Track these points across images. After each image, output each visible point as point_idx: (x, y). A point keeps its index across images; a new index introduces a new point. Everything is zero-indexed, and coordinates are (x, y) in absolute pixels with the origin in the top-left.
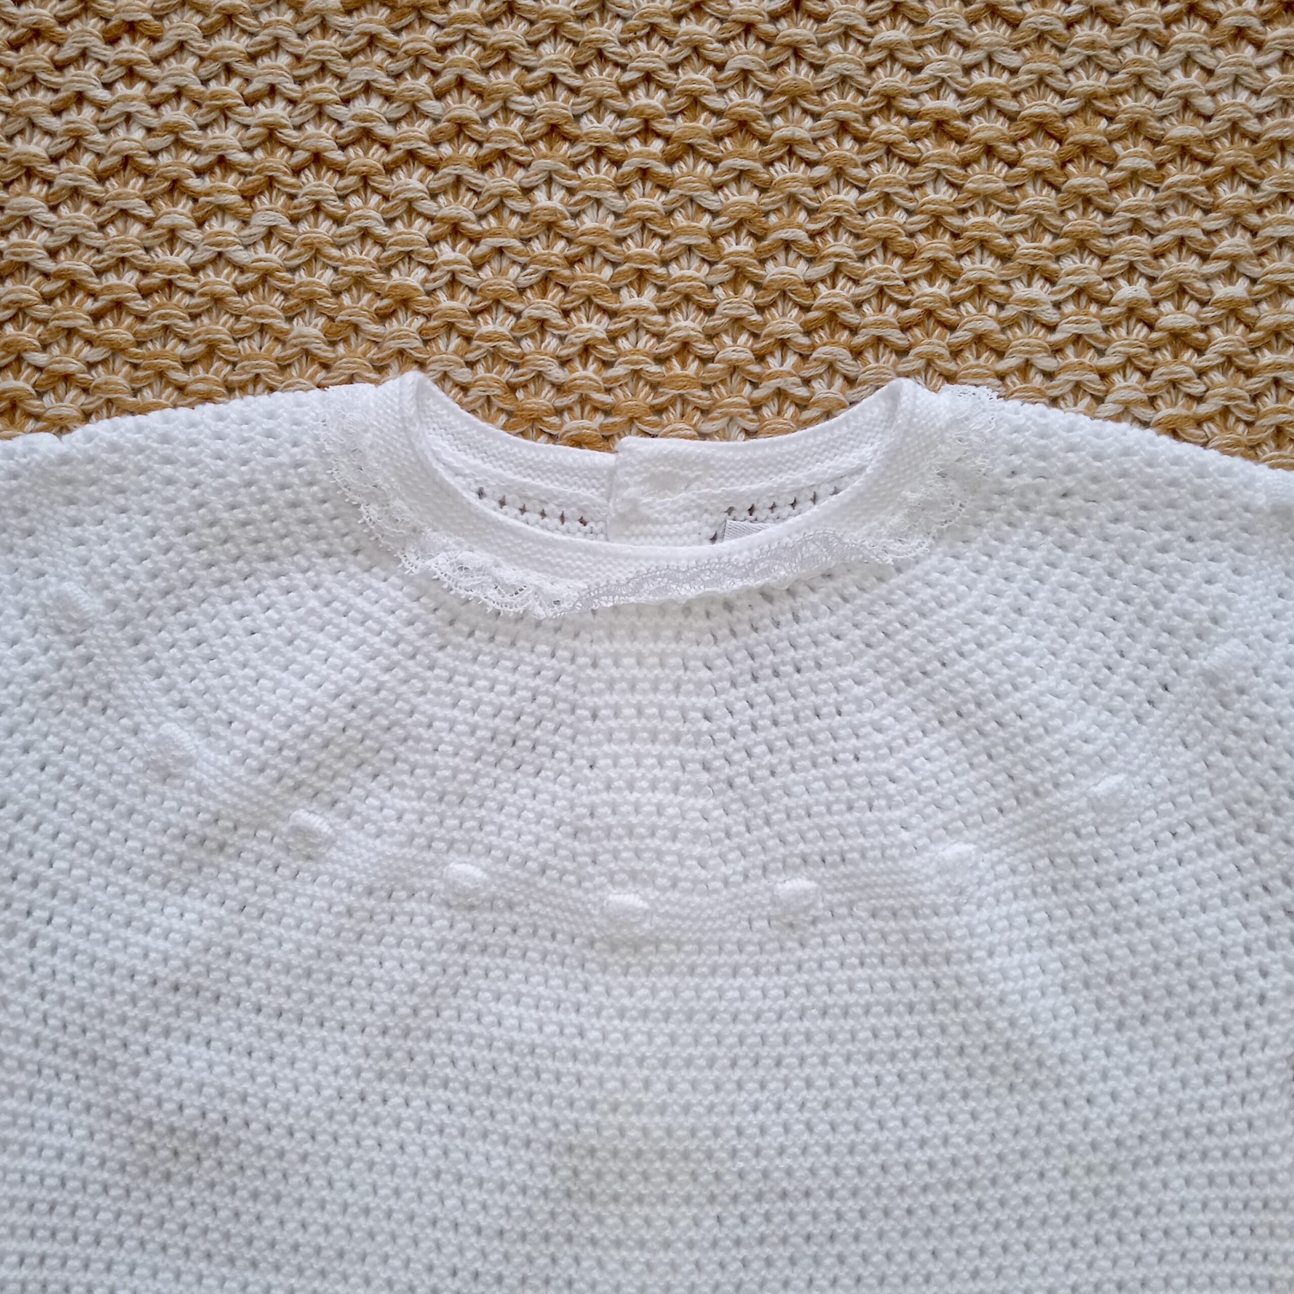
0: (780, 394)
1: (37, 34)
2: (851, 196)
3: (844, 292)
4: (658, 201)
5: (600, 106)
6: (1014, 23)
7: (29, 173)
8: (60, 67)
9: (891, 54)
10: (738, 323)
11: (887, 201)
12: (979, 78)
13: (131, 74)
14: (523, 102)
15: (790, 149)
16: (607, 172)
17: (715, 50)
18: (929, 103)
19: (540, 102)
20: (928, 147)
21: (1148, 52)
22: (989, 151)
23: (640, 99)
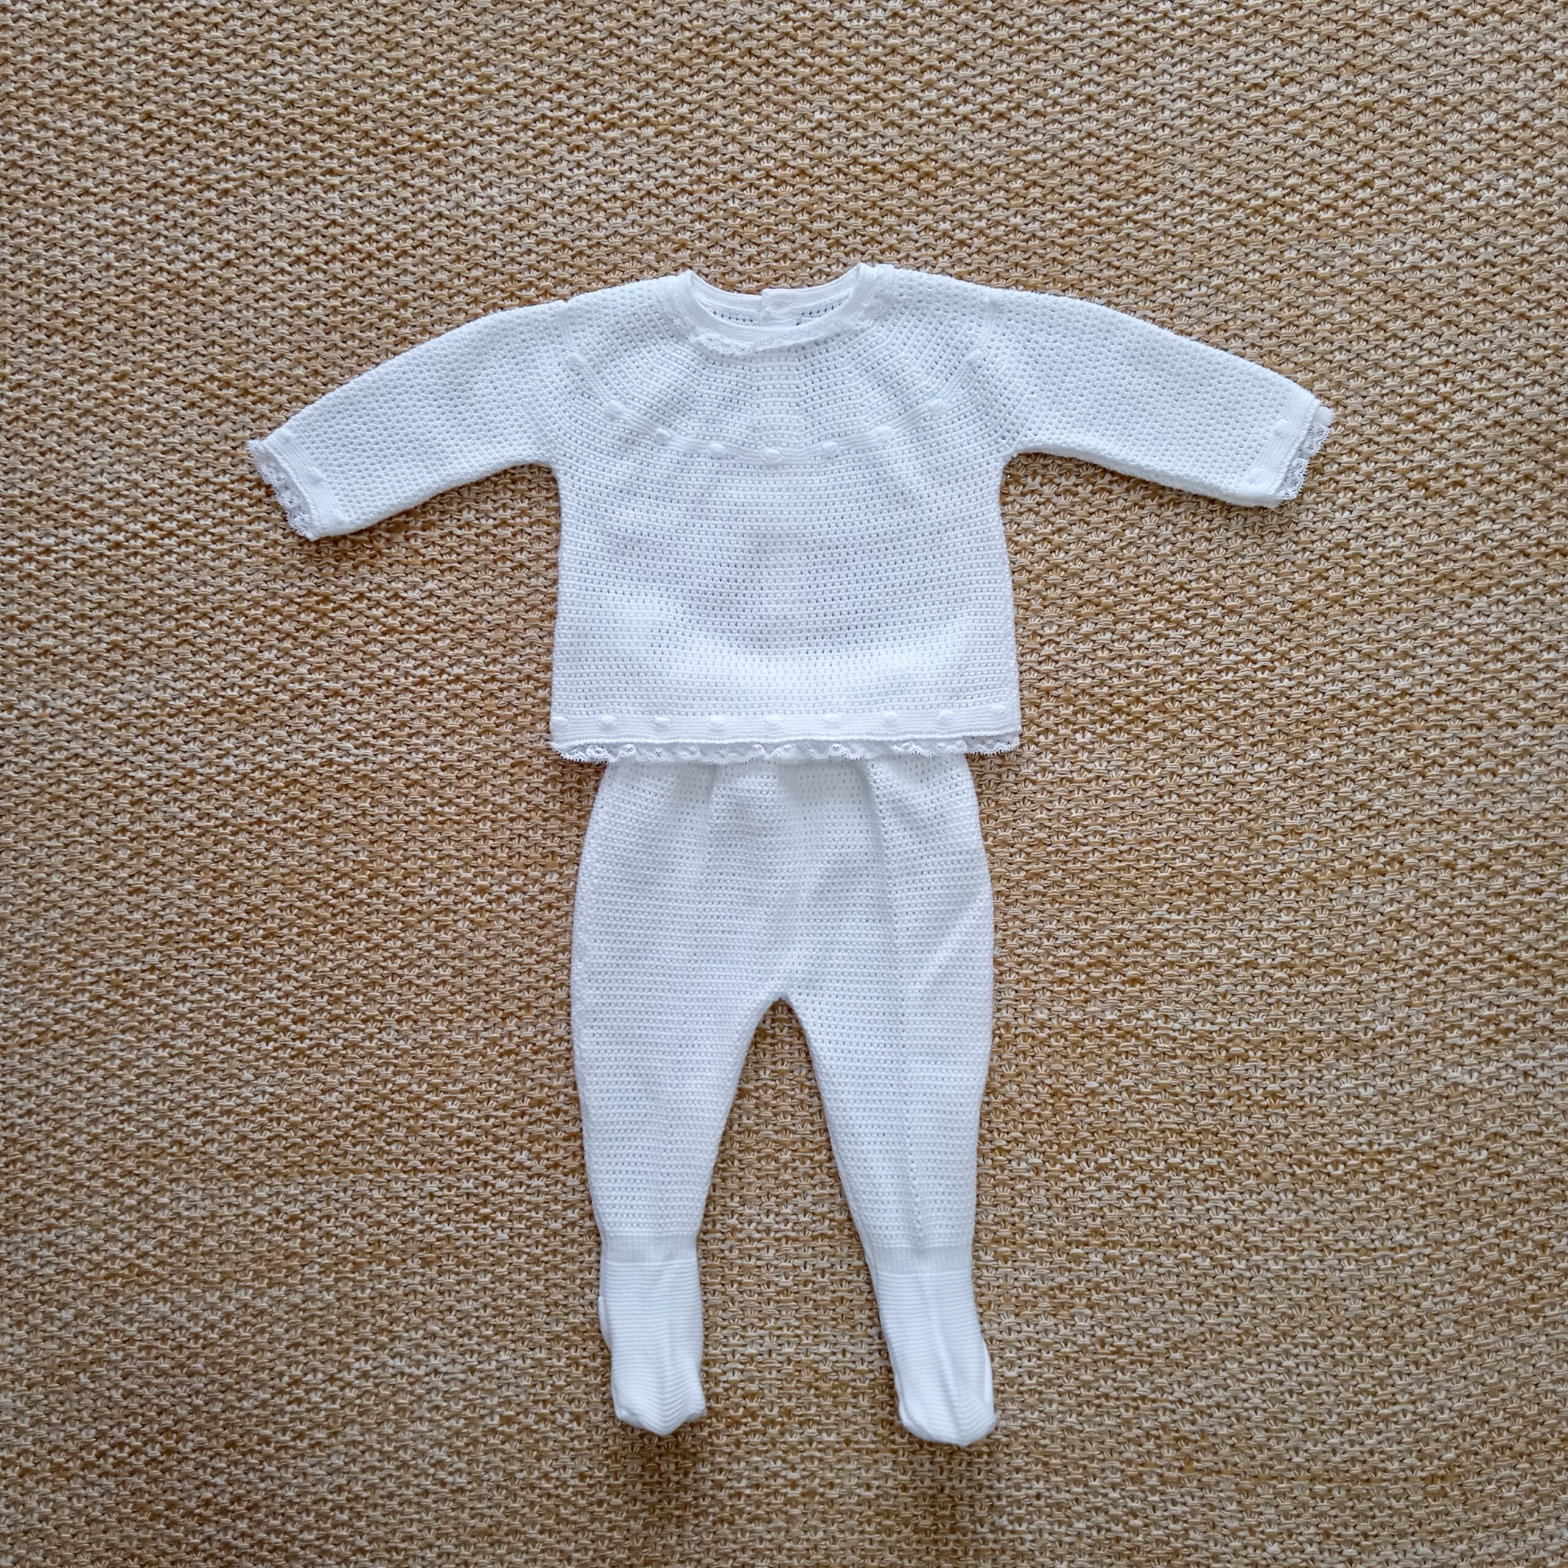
0: (820, 271)
1: (544, 152)
2: (843, 196)
3: (842, 232)
4: (773, 202)
5: (750, 168)
6: (900, 127)
7: (545, 205)
8: (553, 164)
9: (856, 141)
10: (804, 246)
11: (856, 197)
12: (888, 149)
13: (579, 165)
14: (723, 168)
15: (820, 180)
16: (754, 192)
17: (791, 144)
18: (870, 159)
19: (729, 167)
20: (870, 176)
21: (950, 135)
22: (892, 176)
23: (765, 164)
